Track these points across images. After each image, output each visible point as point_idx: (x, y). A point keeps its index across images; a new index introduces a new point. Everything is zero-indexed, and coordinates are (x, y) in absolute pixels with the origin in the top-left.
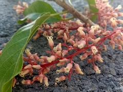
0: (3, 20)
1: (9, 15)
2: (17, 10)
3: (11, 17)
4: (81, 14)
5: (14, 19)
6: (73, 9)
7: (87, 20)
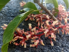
0: (14, 9)
1: (17, 7)
2: (21, 5)
3: (18, 8)
4: (50, 12)
5: (19, 9)
6: (46, 9)
7: (52, 16)
